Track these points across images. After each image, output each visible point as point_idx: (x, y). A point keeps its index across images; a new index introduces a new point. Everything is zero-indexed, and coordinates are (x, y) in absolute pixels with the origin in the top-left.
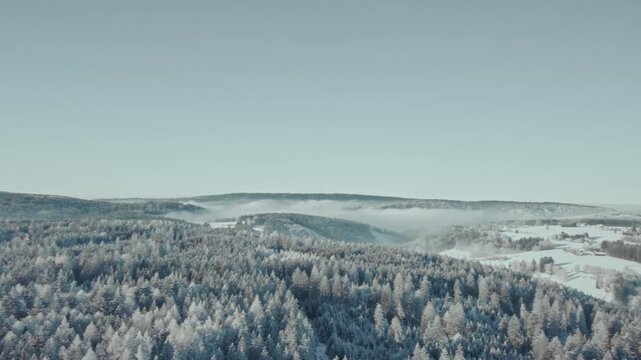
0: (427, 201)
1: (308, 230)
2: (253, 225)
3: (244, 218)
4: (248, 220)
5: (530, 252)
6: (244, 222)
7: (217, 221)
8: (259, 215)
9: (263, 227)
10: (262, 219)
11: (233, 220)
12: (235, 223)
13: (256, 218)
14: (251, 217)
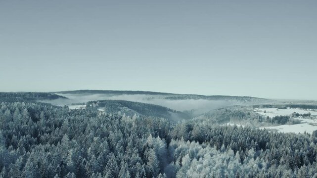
0: (187, 95)
1: (133, 111)
2: (97, 107)
3: (91, 103)
4: (93, 103)
5: (285, 125)
6: (91, 105)
7: (73, 105)
8: (100, 101)
9: (104, 108)
10: (102, 104)
11: (84, 104)
12: (85, 106)
13: (98, 102)
14: (95, 102)
